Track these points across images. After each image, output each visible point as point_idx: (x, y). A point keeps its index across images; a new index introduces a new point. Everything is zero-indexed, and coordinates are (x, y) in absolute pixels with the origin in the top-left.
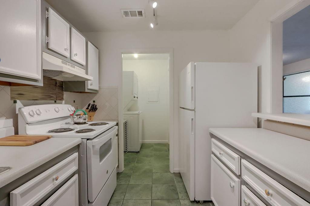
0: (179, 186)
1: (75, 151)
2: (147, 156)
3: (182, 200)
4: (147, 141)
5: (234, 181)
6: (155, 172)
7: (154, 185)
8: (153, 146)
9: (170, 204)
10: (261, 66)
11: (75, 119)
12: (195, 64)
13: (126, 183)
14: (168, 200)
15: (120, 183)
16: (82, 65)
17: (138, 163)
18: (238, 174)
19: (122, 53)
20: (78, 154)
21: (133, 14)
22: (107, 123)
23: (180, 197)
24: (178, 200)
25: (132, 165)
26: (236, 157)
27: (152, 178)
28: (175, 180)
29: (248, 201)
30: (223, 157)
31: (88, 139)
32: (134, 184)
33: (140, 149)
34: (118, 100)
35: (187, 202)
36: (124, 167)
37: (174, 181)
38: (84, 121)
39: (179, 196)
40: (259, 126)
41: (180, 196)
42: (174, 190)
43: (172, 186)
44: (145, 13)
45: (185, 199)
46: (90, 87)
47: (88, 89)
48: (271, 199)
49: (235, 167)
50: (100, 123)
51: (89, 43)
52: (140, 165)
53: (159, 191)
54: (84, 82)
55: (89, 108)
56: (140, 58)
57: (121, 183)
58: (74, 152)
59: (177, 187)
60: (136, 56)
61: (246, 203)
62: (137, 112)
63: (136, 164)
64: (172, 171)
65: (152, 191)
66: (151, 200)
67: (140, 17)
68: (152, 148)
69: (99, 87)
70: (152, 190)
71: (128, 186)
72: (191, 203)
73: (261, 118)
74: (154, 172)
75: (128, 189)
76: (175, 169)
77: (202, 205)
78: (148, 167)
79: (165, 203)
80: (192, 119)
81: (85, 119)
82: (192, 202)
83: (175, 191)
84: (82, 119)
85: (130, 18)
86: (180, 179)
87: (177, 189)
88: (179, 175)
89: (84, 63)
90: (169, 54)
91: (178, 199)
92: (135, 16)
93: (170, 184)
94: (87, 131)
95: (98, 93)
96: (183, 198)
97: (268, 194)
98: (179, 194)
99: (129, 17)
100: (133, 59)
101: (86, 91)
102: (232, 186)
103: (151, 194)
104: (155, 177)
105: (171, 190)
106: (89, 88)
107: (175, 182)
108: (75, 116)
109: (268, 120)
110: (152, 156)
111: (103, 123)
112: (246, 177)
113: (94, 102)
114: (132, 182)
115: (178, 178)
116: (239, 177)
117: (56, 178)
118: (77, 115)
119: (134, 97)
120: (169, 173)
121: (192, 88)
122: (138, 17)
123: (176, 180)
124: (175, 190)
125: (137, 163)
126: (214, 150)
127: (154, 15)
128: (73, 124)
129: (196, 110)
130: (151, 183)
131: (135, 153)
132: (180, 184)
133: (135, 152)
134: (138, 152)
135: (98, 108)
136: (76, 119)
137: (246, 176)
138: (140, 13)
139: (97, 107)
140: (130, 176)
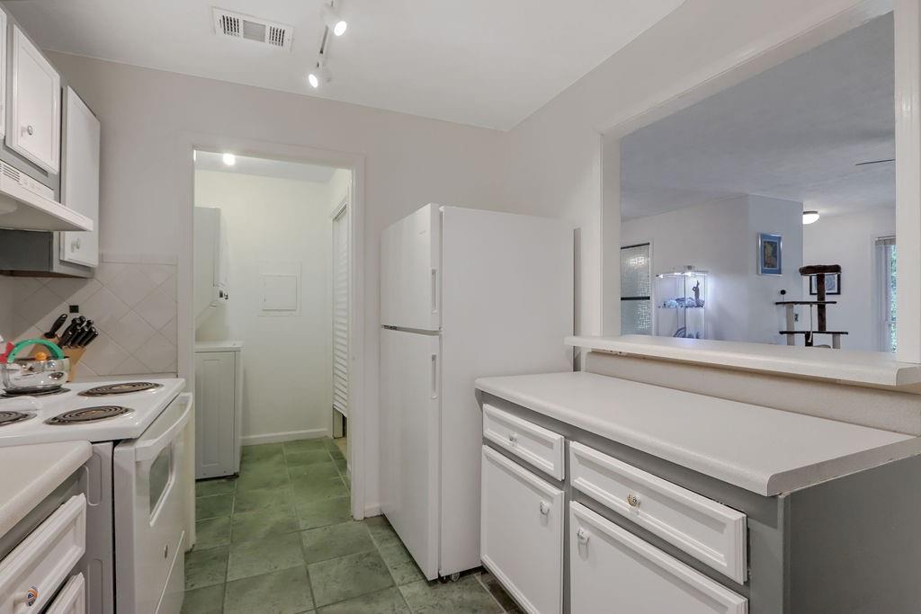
0: (388, 552)
1: (69, 491)
2: (268, 485)
3: (405, 587)
4: (259, 436)
5: (549, 497)
6: (309, 527)
7: (311, 567)
8: (279, 451)
9: (373, 604)
10: (580, 229)
11: (12, 376)
12: (442, 209)
13: (216, 583)
14: (367, 597)
15: (192, 586)
16: (44, 172)
17: (243, 510)
18: (560, 477)
19: (194, 147)
20: (85, 499)
21: (254, 32)
22: (157, 385)
23: (397, 580)
24: (393, 590)
25: (222, 520)
26: (554, 440)
27: (302, 549)
28: (372, 537)
29: (586, 533)
30: (519, 446)
31: (116, 443)
32: (244, 576)
33: (240, 467)
34: (177, 302)
35: (418, 588)
36: (197, 532)
37: (371, 542)
38: (55, 382)
39: (395, 579)
40: (576, 368)
41: (396, 576)
42: (376, 565)
43: (368, 555)
44: (293, 39)
45: (411, 582)
46: (69, 255)
47: (63, 262)
48: (638, 513)
49: (552, 465)
50: (127, 385)
51: (71, 94)
52: (249, 515)
53: (330, 577)
54: (49, 235)
55: (60, 333)
56: (239, 169)
57: (194, 588)
58: (66, 494)
59: (383, 554)
60: (229, 159)
61: (582, 538)
62: (228, 345)
63: (237, 517)
64: (359, 515)
65: (310, 585)
66: (314, 611)
67: (274, 47)
68: (277, 458)
69: (101, 257)
70: (309, 582)
71: (225, 590)
72: (428, 588)
73: (580, 348)
74: (302, 527)
75: (226, 598)
76: (367, 507)
77: (457, 584)
78: (279, 517)
79: (360, 606)
80: (434, 358)
81: (58, 376)
82: (432, 583)
83: (381, 566)
84: (46, 373)
85: (238, 41)
86: (386, 533)
87: (385, 560)
88: (384, 521)
89: (52, 165)
90: (350, 171)
91: (392, 586)
92: (261, 41)
93: (362, 553)
94: (101, 413)
95: (92, 278)
96: (406, 580)
97: (634, 502)
98: (393, 573)
99: (237, 38)
100: (218, 167)
101: (57, 268)
102: (545, 510)
103: (309, 594)
104: (308, 542)
105: (368, 566)
106: (66, 259)
107: (375, 543)
108: (16, 366)
109: (596, 353)
110: (284, 482)
111: (139, 384)
112: (580, 481)
113: (74, 309)
114: (236, 573)
115: (379, 531)
116: (563, 483)
117: (29, 596)
118: (21, 361)
119: (221, 296)
120: (349, 522)
121: (434, 272)
122: (268, 46)
123: (375, 536)
124: (378, 565)
125: (238, 510)
126: (490, 433)
127: (322, 52)
128: (3, 396)
129: (442, 333)
130: (301, 563)
131: (223, 480)
132: (389, 545)
133: (223, 477)
134: (236, 476)
135: (98, 331)
136: (18, 374)
137: (580, 478)
138: (278, 36)
139: (96, 327)
140: (225, 558)
